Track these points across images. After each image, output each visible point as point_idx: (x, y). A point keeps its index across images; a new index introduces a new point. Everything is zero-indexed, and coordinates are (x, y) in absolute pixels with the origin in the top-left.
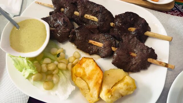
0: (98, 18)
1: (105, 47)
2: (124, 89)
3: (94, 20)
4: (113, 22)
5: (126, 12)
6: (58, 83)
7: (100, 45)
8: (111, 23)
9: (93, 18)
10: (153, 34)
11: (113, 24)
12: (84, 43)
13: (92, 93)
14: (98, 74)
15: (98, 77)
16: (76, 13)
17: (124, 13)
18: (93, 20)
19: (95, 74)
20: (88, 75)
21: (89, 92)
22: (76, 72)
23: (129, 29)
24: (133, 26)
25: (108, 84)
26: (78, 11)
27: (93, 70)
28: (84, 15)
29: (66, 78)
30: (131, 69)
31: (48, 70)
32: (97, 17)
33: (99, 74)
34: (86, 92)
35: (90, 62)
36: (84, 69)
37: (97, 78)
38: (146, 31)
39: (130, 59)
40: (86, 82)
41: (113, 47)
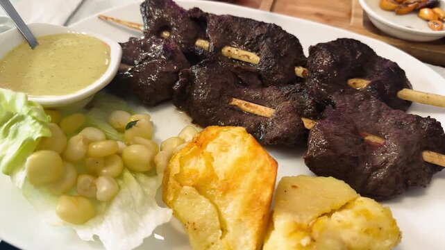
0: (259, 55)
1: (279, 117)
2: (357, 228)
3: (249, 61)
4: (304, 66)
5: (338, 39)
6: (110, 201)
7: (265, 111)
8: (296, 69)
9: (246, 55)
10: (423, 95)
11: (304, 71)
12: (217, 103)
13: (233, 242)
14: (258, 171)
15: (260, 179)
16: (201, 43)
17: (335, 39)
18: (245, 59)
19: (247, 171)
20: (221, 177)
21: (221, 238)
22: (181, 171)
23: (351, 82)
24: (361, 75)
25: (294, 212)
26: (207, 39)
27: (241, 160)
28: (222, 47)
29: (144, 194)
30: (370, 184)
31: (87, 155)
32: (257, 51)
33: (262, 169)
34: (211, 239)
35: (234, 136)
36: (210, 158)
37: (254, 184)
38: (401, 89)
39: (365, 149)
40: (212, 202)
41: (307, 117)
